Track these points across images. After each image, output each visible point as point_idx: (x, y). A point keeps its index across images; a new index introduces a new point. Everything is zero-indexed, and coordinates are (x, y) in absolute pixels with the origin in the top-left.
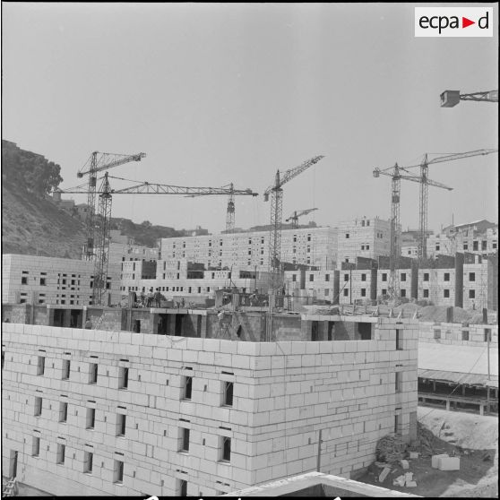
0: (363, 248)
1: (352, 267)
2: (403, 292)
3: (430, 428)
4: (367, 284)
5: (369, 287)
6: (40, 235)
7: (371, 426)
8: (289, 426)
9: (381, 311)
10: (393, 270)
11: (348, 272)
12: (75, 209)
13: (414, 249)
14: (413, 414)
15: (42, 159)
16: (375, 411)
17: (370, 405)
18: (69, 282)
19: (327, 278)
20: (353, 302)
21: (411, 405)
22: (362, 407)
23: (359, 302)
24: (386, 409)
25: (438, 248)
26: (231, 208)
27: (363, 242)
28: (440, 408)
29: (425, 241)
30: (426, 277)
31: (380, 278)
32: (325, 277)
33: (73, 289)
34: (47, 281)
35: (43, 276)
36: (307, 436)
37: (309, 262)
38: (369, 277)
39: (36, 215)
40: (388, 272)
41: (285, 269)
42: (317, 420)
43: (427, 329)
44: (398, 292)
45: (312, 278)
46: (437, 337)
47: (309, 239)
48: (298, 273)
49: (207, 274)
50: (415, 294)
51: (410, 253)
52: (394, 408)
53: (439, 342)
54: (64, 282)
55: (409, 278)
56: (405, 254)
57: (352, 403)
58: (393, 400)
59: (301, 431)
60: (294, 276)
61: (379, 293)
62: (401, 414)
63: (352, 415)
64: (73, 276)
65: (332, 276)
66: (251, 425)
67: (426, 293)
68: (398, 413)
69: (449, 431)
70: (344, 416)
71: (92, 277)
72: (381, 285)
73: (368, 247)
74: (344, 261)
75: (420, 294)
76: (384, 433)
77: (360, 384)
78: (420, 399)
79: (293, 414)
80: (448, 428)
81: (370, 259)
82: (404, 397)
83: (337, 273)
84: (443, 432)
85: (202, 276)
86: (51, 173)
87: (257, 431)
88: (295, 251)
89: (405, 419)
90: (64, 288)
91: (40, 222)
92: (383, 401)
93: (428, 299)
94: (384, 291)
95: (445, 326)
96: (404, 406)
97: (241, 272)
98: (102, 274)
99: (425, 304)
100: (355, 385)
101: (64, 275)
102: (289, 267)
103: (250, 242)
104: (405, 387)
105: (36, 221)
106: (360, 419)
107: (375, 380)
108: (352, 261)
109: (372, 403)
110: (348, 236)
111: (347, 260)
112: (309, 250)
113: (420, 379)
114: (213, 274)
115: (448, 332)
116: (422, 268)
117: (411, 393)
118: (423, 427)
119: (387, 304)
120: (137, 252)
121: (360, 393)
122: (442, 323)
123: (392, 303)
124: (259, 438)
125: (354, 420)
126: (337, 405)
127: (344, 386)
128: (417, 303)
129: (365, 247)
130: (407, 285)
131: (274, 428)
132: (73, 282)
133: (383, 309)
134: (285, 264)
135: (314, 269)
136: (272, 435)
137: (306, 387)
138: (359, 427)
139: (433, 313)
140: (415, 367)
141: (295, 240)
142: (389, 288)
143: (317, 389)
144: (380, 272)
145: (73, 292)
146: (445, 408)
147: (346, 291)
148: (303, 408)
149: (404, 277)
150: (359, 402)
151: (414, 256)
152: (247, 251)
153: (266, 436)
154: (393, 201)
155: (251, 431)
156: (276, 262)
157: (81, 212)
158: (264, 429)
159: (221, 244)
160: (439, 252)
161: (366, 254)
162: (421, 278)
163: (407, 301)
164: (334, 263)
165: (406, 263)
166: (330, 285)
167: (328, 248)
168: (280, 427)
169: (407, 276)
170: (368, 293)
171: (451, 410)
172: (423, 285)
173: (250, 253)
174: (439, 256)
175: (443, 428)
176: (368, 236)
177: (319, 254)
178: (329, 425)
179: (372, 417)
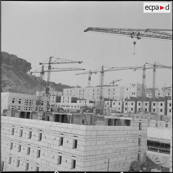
0: (133, 94)
1: (128, 100)
2: (146, 109)
3: (151, 159)
4: (133, 106)
5: (134, 107)
6: (23, 87)
7: (129, 157)
8: (97, 156)
9: (138, 116)
10: (142, 102)
11: (127, 102)
12: (36, 78)
13: (151, 94)
14: (145, 154)
15: (25, 61)
16: (130, 152)
17: (129, 150)
18: (29, 103)
19: (120, 104)
20: (128, 112)
21: (144, 150)
22: (125, 150)
23: (130, 112)
24: (135, 151)
25: (159, 94)
26: (90, 79)
27: (133, 92)
28: (156, 152)
29: (155, 92)
30: (154, 104)
31: (138, 104)
32: (119, 103)
33: (30, 105)
34: (21, 102)
35: (20, 100)
36: (104, 160)
37: (114, 98)
38: (134, 104)
39: (22, 80)
40: (141, 102)
41: (105, 100)
42: (108, 155)
43: (153, 123)
44: (144, 109)
45: (114, 104)
46: (157, 126)
47: (114, 90)
48: (109, 102)
49: (78, 101)
50: (150, 110)
51: (149, 96)
52: (138, 151)
53: (157, 128)
54: (27, 102)
55: (148, 105)
56: (148, 96)
57: (122, 149)
58: (137, 148)
59: (102, 158)
60: (108, 103)
61: (138, 110)
62: (140, 154)
63: (122, 153)
64: (30, 100)
65: (121, 103)
66: (83, 156)
67: (154, 110)
68: (139, 153)
69: (158, 160)
70: (118, 153)
71: (37, 101)
72: (138, 107)
73: (134, 94)
74: (126, 98)
75: (152, 110)
76: (134, 160)
77: (125, 142)
78: (149, 148)
79: (99, 152)
80: (158, 159)
81: (135, 98)
82: (142, 147)
83: (123, 102)
84: (156, 160)
85: (76, 102)
86: (28, 66)
87: (85, 158)
88: (109, 94)
89: (142, 155)
90: (27, 105)
91: (23, 82)
92: (134, 148)
93: (155, 112)
94: (139, 109)
95: (159, 122)
96: (141, 151)
97: (90, 101)
98: (40, 100)
99: (153, 114)
100: (123, 142)
101: (27, 100)
102: (106, 100)
103: (94, 91)
104: (142, 144)
105: (22, 82)
106: (125, 155)
107: (131, 141)
108: (129, 98)
109: (129, 149)
110: (127, 89)
111: (127, 98)
112: (114, 94)
113: (148, 141)
114: (80, 101)
115: (160, 124)
116: (153, 101)
117: (144, 146)
118: (149, 159)
119: (140, 113)
120: (55, 93)
121: (125, 145)
122: (159, 121)
123: (142, 113)
124: (86, 160)
125: (123, 155)
126: (116, 149)
127: (119, 142)
128: (151, 113)
129: (134, 93)
130: (147, 107)
131: (91, 157)
132: (30, 103)
133: (139, 115)
134: (105, 98)
135: (116, 100)
136: (91, 160)
137: (104, 142)
138: (124, 158)
139: (156, 117)
140: (146, 137)
141: (109, 90)
142: (141, 108)
143: (109, 143)
144: (138, 102)
145: (30, 106)
146: (157, 152)
147: (126, 109)
148: (103, 150)
149: (146, 104)
150: (124, 148)
151: (151, 97)
152: (92, 94)
153: (88, 160)
154: (143, 78)
155: (83, 158)
156: (101, 98)
157: (38, 79)
158: (88, 157)
159: (84, 91)
160: (159, 96)
161: (133, 96)
162: (152, 105)
163: (147, 113)
164: (123, 99)
165: (147, 99)
166: (120, 106)
167: (120, 93)
168: (94, 157)
169: (148, 104)
170: (134, 109)
171: (159, 152)
172: (153, 107)
173: (93, 94)
174: (159, 97)
175: (156, 159)
176: (134, 90)
177: (117, 95)
178: (113, 157)
179: (129, 154)
